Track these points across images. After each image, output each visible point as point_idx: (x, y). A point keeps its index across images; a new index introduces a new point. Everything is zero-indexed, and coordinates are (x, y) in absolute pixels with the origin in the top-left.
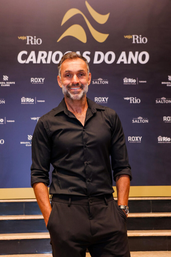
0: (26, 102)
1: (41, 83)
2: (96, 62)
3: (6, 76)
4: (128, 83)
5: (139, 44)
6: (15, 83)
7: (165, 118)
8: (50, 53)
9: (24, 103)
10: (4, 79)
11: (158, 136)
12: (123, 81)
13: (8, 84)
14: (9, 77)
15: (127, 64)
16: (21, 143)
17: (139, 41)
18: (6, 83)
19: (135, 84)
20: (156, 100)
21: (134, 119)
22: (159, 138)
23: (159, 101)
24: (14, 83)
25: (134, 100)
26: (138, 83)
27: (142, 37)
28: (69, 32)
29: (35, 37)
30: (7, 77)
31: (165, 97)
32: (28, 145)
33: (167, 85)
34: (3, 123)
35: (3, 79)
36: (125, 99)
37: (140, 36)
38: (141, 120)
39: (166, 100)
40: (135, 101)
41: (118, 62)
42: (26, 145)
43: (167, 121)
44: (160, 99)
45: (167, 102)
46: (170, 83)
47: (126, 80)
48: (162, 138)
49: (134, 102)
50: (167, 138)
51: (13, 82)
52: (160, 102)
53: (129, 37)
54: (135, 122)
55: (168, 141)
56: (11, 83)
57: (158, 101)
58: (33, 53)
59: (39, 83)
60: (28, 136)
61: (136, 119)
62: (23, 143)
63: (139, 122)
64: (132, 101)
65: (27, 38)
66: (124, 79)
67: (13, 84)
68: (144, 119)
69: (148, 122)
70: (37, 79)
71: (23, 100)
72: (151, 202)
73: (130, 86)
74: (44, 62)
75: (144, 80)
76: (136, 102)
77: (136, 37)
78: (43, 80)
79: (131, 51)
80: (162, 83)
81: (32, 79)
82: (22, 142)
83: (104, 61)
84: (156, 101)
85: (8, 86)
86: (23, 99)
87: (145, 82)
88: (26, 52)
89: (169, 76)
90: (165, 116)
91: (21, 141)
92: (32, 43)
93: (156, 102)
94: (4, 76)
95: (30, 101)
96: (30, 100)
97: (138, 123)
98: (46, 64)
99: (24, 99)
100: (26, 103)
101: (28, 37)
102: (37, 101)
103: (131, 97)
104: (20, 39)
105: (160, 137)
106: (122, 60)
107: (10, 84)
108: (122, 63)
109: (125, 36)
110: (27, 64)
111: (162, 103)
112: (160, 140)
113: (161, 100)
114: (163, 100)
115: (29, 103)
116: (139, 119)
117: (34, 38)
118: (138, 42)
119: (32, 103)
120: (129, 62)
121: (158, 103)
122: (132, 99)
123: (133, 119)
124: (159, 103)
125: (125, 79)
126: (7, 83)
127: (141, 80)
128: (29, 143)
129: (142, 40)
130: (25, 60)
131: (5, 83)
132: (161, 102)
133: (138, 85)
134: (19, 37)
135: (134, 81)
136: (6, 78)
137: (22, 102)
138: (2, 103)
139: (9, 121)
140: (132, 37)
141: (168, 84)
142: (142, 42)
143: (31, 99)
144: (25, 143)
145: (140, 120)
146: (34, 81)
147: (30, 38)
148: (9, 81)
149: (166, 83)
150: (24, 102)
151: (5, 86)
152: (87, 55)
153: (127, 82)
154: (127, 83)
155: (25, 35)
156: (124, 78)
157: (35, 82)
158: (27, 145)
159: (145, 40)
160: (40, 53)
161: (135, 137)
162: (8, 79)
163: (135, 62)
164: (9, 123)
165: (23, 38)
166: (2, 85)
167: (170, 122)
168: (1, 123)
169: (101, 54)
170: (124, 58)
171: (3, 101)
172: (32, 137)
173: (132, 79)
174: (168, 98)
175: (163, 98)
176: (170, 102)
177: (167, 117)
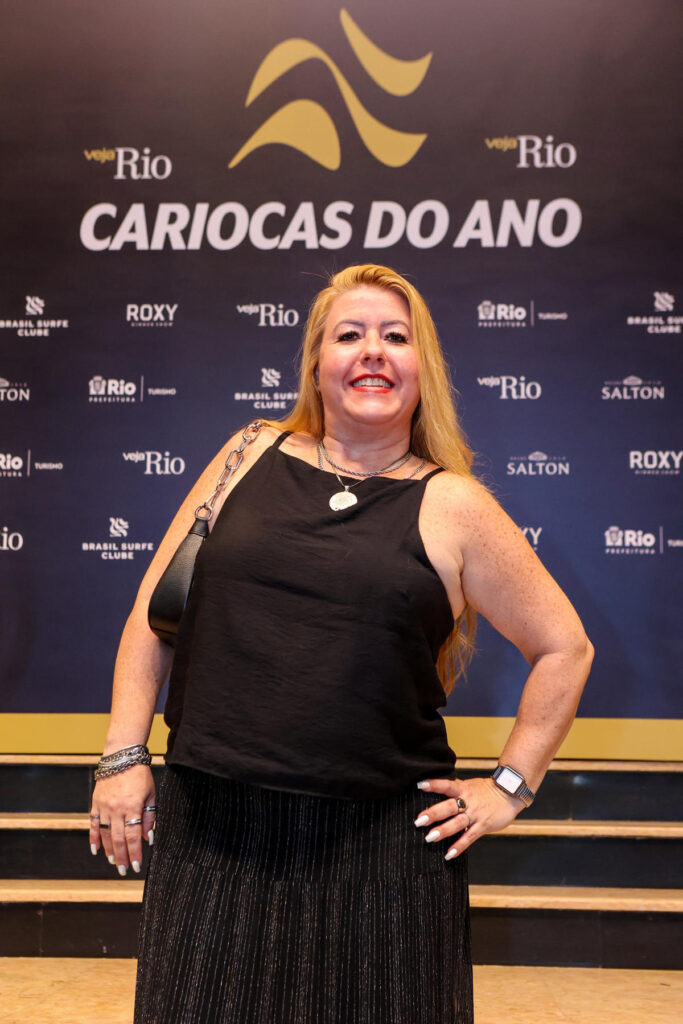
0: (106, 395)
1: (163, 322)
2: (372, 240)
3: (38, 300)
4: (496, 320)
5: (545, 170)
6: (69, 324)
7: (636, 457)
8: (202, 209)
9: (100, 400)
10: (28, 308)
12: (476, 313)
13: (42, 330)
14: (45, 303)
15: (495, 250)
16: (85, 547)
17: (544, 158)
20: (603, 386)
21: (513, 461)
22: (611, 533)
23: (617, 391)
24: (65, 324)
25: (518, 388)
26: (532, 323)
27: (555, 144)
29: (147, 151)
30: (41, 303)
31: (637, 374)
32: (110, 554)
33: (650, 330)
34: (20, 474)
35: (25, 310)
36: (483, 381)
37: (550, 139)
38: (541, 465)
39: (641, 386)
40: (518, 393)
41: (461, 242)
42: (104, 556)
43: (644, 468)
44: (617, 383)
45: (646, 393)
46: (660, 321)
47: (487, 312)
48: (621, 533)
49: (514, 396)
50: (640, 533)
51: (62, 319)
52: (620, 396)
53: (503, 144)
54: (518, 472)
55: (644, 547)
56: (53, 324)
57: (611, 391)
58: (137, 212)
59: (157, 324)
60: (112, 520)
61: (522, 458)
62: (92, 546)
63: (534, 473)
64: (509, 392)
65: (116, 154)
66: (480, 308)
68: (552, 461)
69: (567, 471)
70: (149, 307)
71: (97, 387)
73: (503, 332)
74: (178, 244)
75: (559, 311)
76: (523, 396)
77: (530, 144)
78: (171, 312)
79: (509, 198)
80: (631, 321)
81: (133, 310)
82: (88, 543)
83: (404, 237)
84: (605, 391)
85: (43, 337)
86: (97, 384)
87: (563, 316)
88: (110, 209)
89: (657, 295)
90: (636, 449)
92: (134, 175)
93: (602, 394)
95: (122, 393)
96: (122, 388)
97: (528, 475)
98: (186, 253)
99: (101, 382)
100: (105, 399)
101: (121, 152)
103: (504, 374)
104: (93, 159)
105: (614, 529)
106: (475, 235)
107: (49, 328)
108: (474, 243)
109: (491, 140)
110: (115, 252)
111: (626, 397)
112: (614, 542)
113: (621, 389)
114: (629, 387)
115: (118, 399)
116: (535, 459)
117: (144, 155)
118: (538, 163)
119: (128, 399)
120: (503, 241)
121: (610, 399)
122: (509, 382)
123: (512, 458)
124: (616, 397)
125: (484, 307)
126: (40, 324)
127: (545, 311)
128: (115, 548)
129: (555, 156)
130: (108, 239)
131: (31, 325)
132: (622, 393)
133: (534, 329)
134: (89, 152)
135: (520, 313)
136: (35, 305)
137: (93, 396)
138: (21, 398)
139: (45, 466)
140: (515, 145)
141: (654, 325)
142: (554, 161)
143: (125, 385)
144: (99, 547)
146: (139, 315)
148: (46, 316)
149: (645, 321)
150: (98, 396)
151: (30, 337)
152: (341, 215)
153: (492, 317)
154: (492, 321)
155: (112, 146)
156: (480, 303)
157: (140, 321)
158: (106, 553)
159: (565, 156)
160: (165, 210)
162: (44, 308)
163: (526, 240)
164: (44, 470)
165: (101, 155)
166: (20, 333)
167: (657, 472)
168: (15, 474)
169: (395, 209)
170: (482, 225)
171: (22, 392)
172: (125, 524)
173: (512, 307)
174: (649, 380)
175: (632, 381)
176: (660, 393)
177: (643, 452)
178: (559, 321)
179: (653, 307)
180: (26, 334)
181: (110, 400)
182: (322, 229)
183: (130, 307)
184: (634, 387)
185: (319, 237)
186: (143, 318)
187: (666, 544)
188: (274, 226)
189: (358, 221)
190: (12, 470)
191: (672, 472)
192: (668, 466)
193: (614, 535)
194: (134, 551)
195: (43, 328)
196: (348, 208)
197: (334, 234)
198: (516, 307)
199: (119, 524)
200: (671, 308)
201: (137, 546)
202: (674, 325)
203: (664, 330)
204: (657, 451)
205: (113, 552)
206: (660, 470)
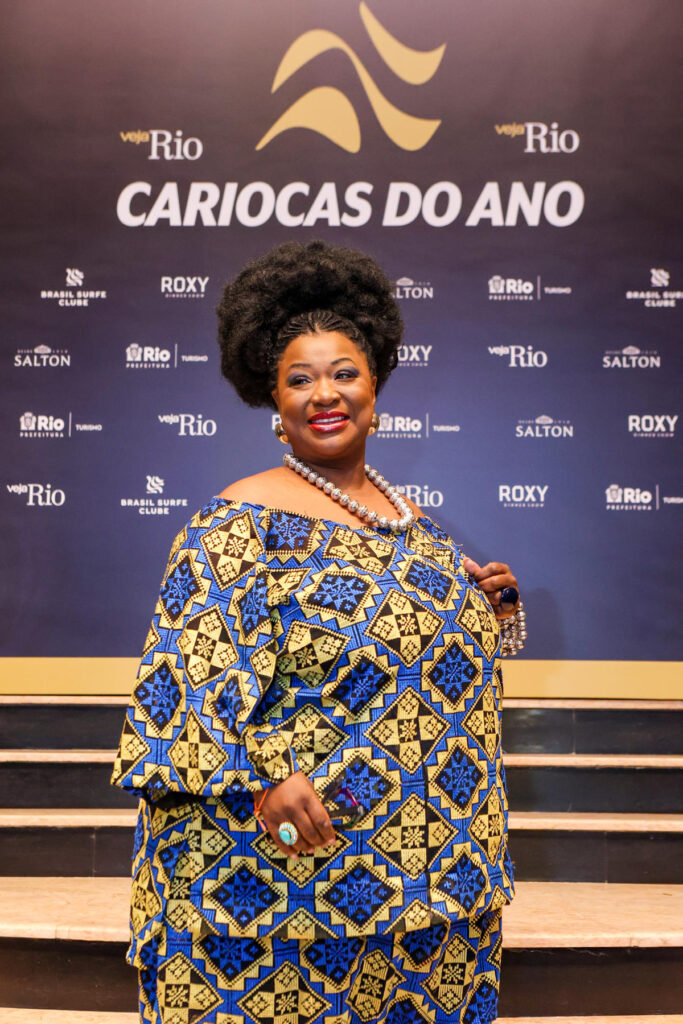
0: (142, 361)
1: (195, 293)
2: (391, 219)
3: (77, 272)
4: (505, 294)
5: (550, 155)
6: (107, 294)
7: (634, 421)
8: (231, 188)
9: (137, 366)
10: (68, 280)
11: (608, 486)
12: (487, 287)
13: (82, 300)
14: (85, 275)
15: (504, 229)
16: (123, 503)
17: (549, 144)
18: (75, 294)
19: (531, 298)
20: (604, 355)
21: (522, 424)
22: (611, 491)
23: (617, 360)
24: (103, 295)
25: (526, 357)
26: (539, 297)
27: (560, 131)
28: (297, 116)
29: (179, 133)
30: (81, 275)
31: (636, 345)
32: (147, 510)
33: (647, 304)
34: (62, 435)
35: (66, 282)
36: (494, 350)
37: (555, 126)
38: (547, 428)
39: (639, 356)
40: (526, 361)
41: (473, 221)
42: (141, 511)
43: (642, 431)
44: (617, 352)
45: (644, 362)
46: (656, 295)
48: (620, 491)
49: (522, 364)
50: (638, 491)
51: (101, 290)
52: (619, 365)
53: (511, 130)
54: (526, 435)
55: (641, 504)
56: (92, 294)
58: (170, 191)
59: (190, 296)
60: (149, 478)
61: (529, 422)
62: (130, 502)
63: (540, 436)
64: (517, 360)
65: (151, 136)
66: (491, 282)
67: (100, 297)
68: (557, 424)
69: (571, 434)
70: (182, 279)
71: (134, 354)
72: (574, 716)
73: (512, 305)
74: (209, 220)
76: (530, 365)
77: (537, 131)
78: (203, 284)
79: (517, 180)
80: (629, 295)
82: (127, 500)
83: (420, 216)
84: (606, 359)
85: (82, 306)
86: (134, 351)
87: (567, 290)
88: (145, 188)
89: (654, 272)
90: (634, 414)
91: (124, 498)
92: (167, 156)
93: (604, 363)
94: (69, 271)
95: (157, 359)
96: (157, 354)
97: (535, 437)
98: (217, 229)
99: (137, 350)
100: (141, 365)
101: (155, 134)
102: (179, 359)
103: (514, 344)
104: (128, 141)
105: (614, 487)
106: (486, 214)
107: (88, 298)
108: (485, 223)
109: (500, 126)
110: (150, 228)
111: (625, 365)
112: (615, 499)
113: (620, 358)
114: (628, 356)
115: (153, 365)
116: (542, 422)
117: (177, 137)
118: (544, 149)
119: (163, 366)
120: (512, 221)
121: (610, 367)
122: (518, 351)
123: (520, 422)
124: (616, 366)
125: (494, 281)
126: (79, 294)
128: (152, 504)
129: (560, 141)
130: (143, 216)
131: (71, 296)
132: (621, 362)
133: (541, 304)
134: (125, 133)
135: (527, 288)
136: (75, 277)
137: (130, 362)
138: (62, 364)
139: (85, 427)
140: (522, 132)
141: (651, 299)
142: (559, 146)
143: (160, 352)
144: (136, 503)
145: (545, 425)
146: (172, 287)
147: (161, 138)
148: (86, 287)
149: (642, 295)
150: (135, 362)
151: (71, 307)
152: (361, 195)
153: (501, 291)
154: (502, 295)
155: (146, 128)
156: (490, 277)
157: (174, 292)
158: (143, 509)
159: (569, 141)
160: (196, 189)
161: (523, 486)
162: (83, 280)
163: (533, 220)
164: (84, 432)
165: (136, 137)
166: (61, 303)
167: (654, 435)
168: (57, 435)
169: (412, 190)
170: (492, 205)
171: (63, 358)
172: (161, 482)
173: (520, 281)
174: (646, 349)
175: (631, 350)
176: (656, 362)
177: (641, 417)
178: (564, 295)
179: (650, 283)
180: (67, 304)
181: (146, 366)
182: (344, 207)
183: (164, 279)
184: (633, 357)
185: (341, 215)
186: (176, 289)
187: (661, 501)
188: (299, 205)
189: (378, 201)
190: (54, 431)
191: (667, 435)
192: (663, 429)
193: (614, 492)
194: (169, 507)
195: (82, 298)
196: (367, 188)
197: (354, 213)
198: (524, 281)
199: (155, 482)
200: (666, 283)
201: (173, 503)
202: (669, 299)
203: (660, 304)
204: (653, 415)
205: (149, 507)
206: (656, 433)
